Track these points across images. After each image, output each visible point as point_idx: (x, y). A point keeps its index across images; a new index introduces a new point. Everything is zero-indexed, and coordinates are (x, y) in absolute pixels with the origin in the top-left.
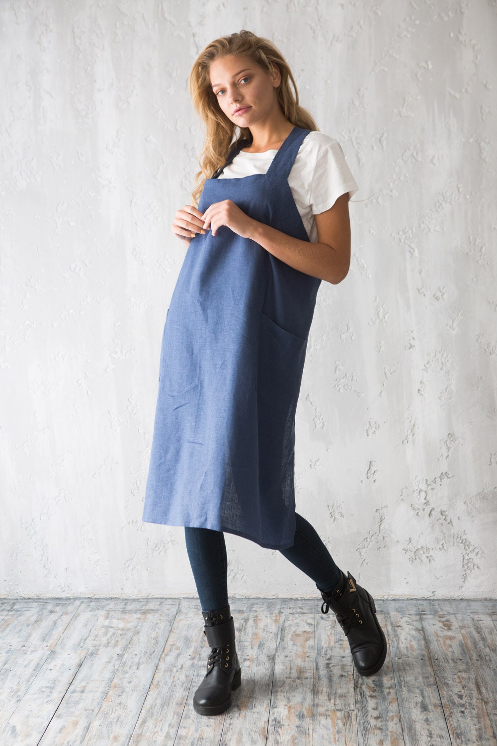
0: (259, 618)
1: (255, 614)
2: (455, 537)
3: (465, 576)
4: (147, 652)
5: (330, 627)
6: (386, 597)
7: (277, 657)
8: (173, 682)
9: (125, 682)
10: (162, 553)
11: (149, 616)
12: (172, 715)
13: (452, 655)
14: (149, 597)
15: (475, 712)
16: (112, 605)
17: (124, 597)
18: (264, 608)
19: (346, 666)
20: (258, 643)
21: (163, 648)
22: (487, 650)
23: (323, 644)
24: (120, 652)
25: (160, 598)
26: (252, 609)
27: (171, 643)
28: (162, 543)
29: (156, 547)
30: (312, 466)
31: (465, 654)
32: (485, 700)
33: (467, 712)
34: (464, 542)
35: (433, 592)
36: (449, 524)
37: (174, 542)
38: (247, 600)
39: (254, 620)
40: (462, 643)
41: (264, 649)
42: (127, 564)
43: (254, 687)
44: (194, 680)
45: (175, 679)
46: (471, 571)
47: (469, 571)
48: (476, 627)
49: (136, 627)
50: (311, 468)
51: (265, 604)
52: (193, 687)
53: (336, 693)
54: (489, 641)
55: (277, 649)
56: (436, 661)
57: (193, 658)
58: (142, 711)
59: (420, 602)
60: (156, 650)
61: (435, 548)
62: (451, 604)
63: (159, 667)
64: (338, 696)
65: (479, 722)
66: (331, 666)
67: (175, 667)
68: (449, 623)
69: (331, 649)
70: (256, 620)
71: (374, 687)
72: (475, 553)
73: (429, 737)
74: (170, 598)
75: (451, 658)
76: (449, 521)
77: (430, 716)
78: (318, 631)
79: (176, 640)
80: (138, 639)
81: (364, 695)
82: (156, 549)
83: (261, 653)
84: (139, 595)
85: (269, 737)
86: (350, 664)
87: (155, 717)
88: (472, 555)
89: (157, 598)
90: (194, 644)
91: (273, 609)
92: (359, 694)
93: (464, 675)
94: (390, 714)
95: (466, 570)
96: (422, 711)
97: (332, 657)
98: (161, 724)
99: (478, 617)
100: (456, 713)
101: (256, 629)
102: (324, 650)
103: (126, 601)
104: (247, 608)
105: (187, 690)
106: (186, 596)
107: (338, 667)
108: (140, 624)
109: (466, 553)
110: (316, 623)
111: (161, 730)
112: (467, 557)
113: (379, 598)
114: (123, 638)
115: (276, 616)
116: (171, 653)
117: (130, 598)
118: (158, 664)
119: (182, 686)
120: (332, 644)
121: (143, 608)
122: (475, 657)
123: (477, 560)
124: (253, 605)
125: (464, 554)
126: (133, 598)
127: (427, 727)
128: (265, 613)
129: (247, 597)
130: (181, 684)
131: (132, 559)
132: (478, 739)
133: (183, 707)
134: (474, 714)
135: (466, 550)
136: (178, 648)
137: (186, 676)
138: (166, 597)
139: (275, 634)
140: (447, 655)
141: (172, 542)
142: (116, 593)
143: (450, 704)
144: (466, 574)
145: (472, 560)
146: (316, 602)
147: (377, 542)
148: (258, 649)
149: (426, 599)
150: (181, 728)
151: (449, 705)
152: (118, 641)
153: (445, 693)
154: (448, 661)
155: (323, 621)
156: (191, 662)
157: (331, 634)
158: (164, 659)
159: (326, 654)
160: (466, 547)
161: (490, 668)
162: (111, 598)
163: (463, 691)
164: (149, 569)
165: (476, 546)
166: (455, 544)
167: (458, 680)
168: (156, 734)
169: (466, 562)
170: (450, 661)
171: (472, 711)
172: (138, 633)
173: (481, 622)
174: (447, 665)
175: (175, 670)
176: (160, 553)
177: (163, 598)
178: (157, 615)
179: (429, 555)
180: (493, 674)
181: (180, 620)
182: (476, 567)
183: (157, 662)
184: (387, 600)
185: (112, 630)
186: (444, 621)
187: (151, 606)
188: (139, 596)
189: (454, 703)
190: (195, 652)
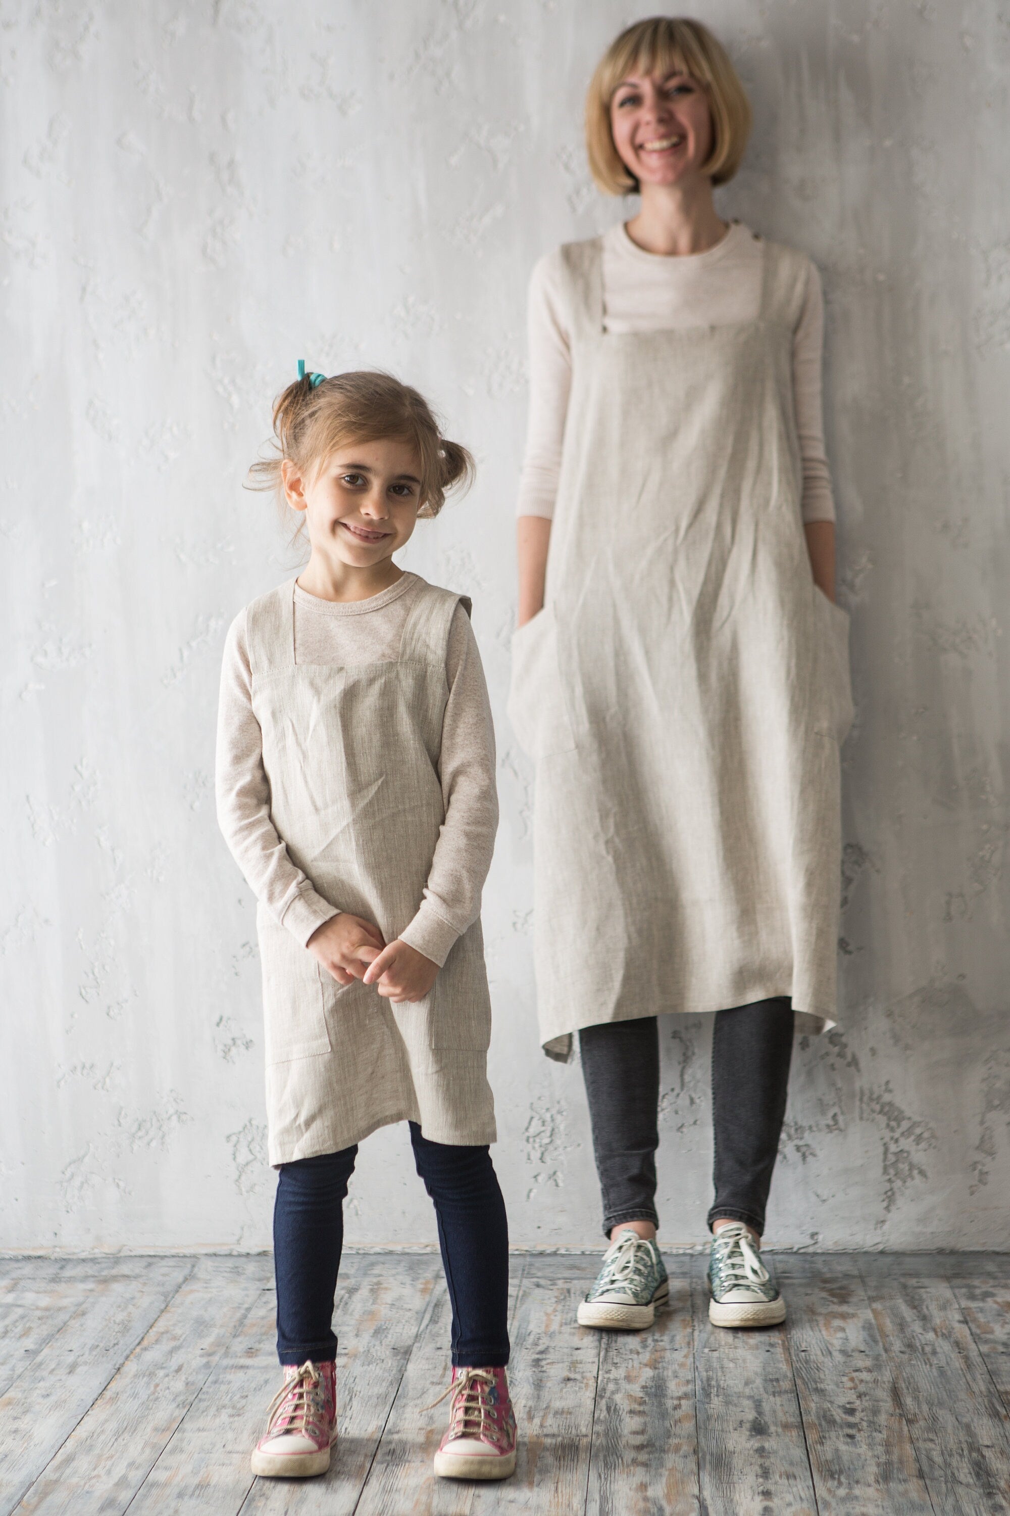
0: (385, 1285)
1: (375, 1280)
2: (865, 1099)
3: (889, 1193)
4: (98, 1346)
5: (554, 1300)
6: (699, 1248)
7: (415, 1349)
8: (154, 1393)
9: (35, 1395)
10: (154, 1144)
11: (117, 1287)
12: (139, 1448)
13: (843, 1343)
14: (122, 1254)
15: (879, 1437)
16: (28, 1269)
17: (59, 1253)
18: (401, 1269)
19: (581, 1363)
20: (374, 1328)
21: (139, 1338)
22: (931, 1336)
23: (532, 1327)
24: (31, 1346)
25: (150, 1256)
26: (369, 1272)
27: (162, 1330)
28: (154, 1120)
29: (139, 1129)
30: (519, 926)
31: (875, 1341)
32: (910, 1417)
33: (859, 1437)
34: (887, 1109)
35: (813, 1235)
36: (849, 1065)
37: (184, 1117)
38: (360, 1257)
39: (372, 1290)
40: (870, 1324)
41: (386, 1337)
42: (68, 1173)
43: (351, 1399)
44: (204, 1390)
45: (158, 1389)
46: (905, 1182)
47: (898, 1183)
48: (908, 1298)
49: (79, 1305)
50: (516, 929)
51: (403, 1264)
52: (200, 1400)
53: (547, 1407)
54: (937, 1321)
55: (417, 1337)
56: (803, 1354)
57: (210, 1355)
58: (67, 1443)
59: (781, 1257)
60: (122, 1342)
61: (817, 1125)
62: (856, 1261)
63: (125, 1369)
64: (552, 1412)
65: (887, 1452)
66: (543, 1363)
67: (162, 1368)
68: (843, 1292)
69: (551, 1335)
70: (375, 1290)
71: (642, 1398)
72: (913, 1137)
73: (762, 1477)
74: (173, 1256)
75: (838, 1348)
76: (849, 1058)
77: (770, 1444)
78: (524, 1307)
79: (174, 1325)
80: (82, 1325)
81: (615, 1410)
82: (140, 1134)
83: (378, 1343)
84: (96, 1251)
85: (371, 1481)
86: (591, 1360)
87: (97, 1451)
88: (906, 1144)
89: (142, 1256)
90: (215, 1333)
91: (420, 1271)
92: (604, 1408)
93: (865, 1376)
94: (674, 1441)
95: (893, 1179)
96: (751, 1436)
97: (551, 1350)
98: (109, 1463)
99: (918, 1282)
100: (834, 1439)
101: (373, 1303)
102: (532, 1337)
103: (64, 1262)
104: (357, 1270)
105: (184, 1407)
106: (211, 1250)
107: (561, 1365)
108: (91, 1300)
109: (892, 1138)
110: (521, 1293)
111: (109, 1472)
112: (893, 1148)
113: (681, 1251)
114: (45, 1324)
115: (427, 1283)
116: (158, 1346)
117: (75, 1257)
118: (123, 1365)
119: (174, 1399)
120: (555, 1327)
121: (103, 1274)
122: (897, 1346)
123: (919, 1156)
124: (372, 1264)
125: (887, 1139)
126: (83, 1255)
127: (760, 1461)
128: (400, 1277)
129: (361, 1252)
130: (171, 1397)
131: (80, 1160)
132: (880, 1480)
133: (168, 1434)
134: (878, 1440)
135: (892, 1130)
136: (175, 1338)
137: (187, 1384)
138: (162, 1254)
139: (417, 1313)
140: (831, 1344)
141: (179, 1114)
142: (41, 1244)
143: (823, 1423)
144: (891, 1189)
145: (905, 1155)
146: (528, 1259)
147: (676, 1113)
148: (372, 1337)
149: (796, 1253)
150: (158, 1468)
151: (820, 1425)
152: (30, 1328)
153: (813, 1405)
154: (830, 1353)
155: (538, 1291)
156: (204, 1360)
157: (555, 1311)
158: (139, 1357)
159: (537, 1345)
160: (893, 1124)
161: (931, 1365)
162: (28, 1258)
163: (858, 1402)
164: (121, 1184)
165: (917, 1118)
166: (865, 1115)
167: (850, 1384)
168: (94, 1481)
169: (891, 1158)
170: (836, 1354)
171: (875, 1434)
172: (84, 1314)
173: (923, 1290)
174: (827, 1360)
175: (161, 1373)
176: (149, 1144)
177: (155, 1256)
178: (135, 1285)
179: (801, 1143)
180: (936, 1374)
181: (192, 1291)
182: (915, 1172)
183: (121, 1361)
184: (701, 1254)
185: (20, 1311)
186: (832, 1289)
187: (125, 1269)
188: (98, 1253)
189: (832, 1422)
190: (218, 1344)
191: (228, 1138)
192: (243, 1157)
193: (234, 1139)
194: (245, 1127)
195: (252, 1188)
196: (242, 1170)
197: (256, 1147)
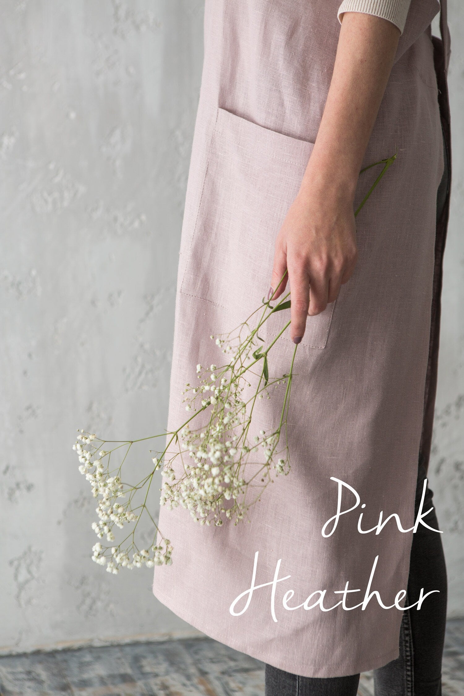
191: (11, 563)
192: (23, 576)
193: (16, 563)
194: (25, 554)
195: (29, 602)
196: (21, 587)
197: (34, 569)
